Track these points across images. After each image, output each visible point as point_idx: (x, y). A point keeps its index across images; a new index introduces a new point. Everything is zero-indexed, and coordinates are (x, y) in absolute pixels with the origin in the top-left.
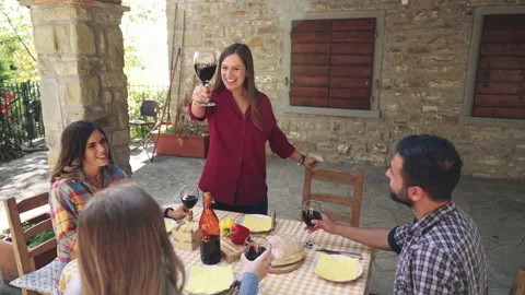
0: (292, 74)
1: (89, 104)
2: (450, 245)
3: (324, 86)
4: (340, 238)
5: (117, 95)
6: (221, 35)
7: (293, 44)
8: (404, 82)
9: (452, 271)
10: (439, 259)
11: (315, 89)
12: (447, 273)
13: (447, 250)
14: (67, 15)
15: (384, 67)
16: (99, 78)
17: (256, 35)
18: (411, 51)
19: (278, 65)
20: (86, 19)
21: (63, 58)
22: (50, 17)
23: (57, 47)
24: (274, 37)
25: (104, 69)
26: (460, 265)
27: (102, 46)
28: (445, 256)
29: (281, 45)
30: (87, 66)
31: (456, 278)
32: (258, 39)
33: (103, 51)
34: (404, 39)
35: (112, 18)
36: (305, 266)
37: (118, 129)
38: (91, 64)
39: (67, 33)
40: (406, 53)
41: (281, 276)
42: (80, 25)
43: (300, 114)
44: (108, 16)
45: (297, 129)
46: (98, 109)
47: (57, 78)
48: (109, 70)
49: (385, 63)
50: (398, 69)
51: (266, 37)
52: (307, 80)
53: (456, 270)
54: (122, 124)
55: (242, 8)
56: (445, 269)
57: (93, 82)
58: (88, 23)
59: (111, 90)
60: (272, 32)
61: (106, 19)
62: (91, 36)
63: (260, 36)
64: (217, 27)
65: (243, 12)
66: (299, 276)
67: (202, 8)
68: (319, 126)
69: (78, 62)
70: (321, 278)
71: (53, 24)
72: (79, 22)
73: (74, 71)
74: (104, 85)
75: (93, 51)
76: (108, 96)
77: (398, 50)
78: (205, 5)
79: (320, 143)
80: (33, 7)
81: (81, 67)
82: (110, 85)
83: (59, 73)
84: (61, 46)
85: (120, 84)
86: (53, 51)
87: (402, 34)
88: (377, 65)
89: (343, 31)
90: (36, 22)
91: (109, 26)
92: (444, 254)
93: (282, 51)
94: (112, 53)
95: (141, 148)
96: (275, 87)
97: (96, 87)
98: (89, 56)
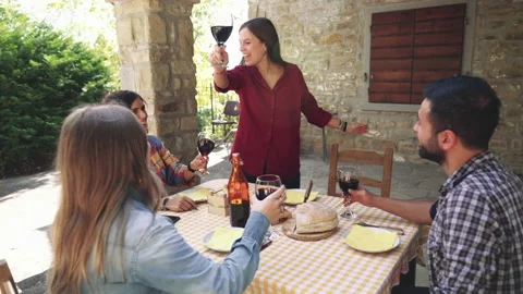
0: (372, 69)
1: (158, 89)
2: (487, 188)
3: (405, 81)
4: (379, 211)
5: (186, 82)
6: (300, 33)
7: (373, 38)
8: (500, 73)
9: (490, 216)
10: (474, 202)
11: (397, 85)
12: (484, 218)
13: (483, 191)
14: (142, 8)
15: (476, 58)
16: (169, 65)
17: (335, 31)
18: (509, 37)
19: (357, 60)
20: (159, 10)
21: (139, 47)
22: (129, 11)
23: (134, 37)
24: (353, 32)
25: (174, 57)
26: (500, 210)
27: (173, 35)
28: (481, 199)
29: (361, 39)
30: (158, 53)
31: (496, 225)
32: (336, 35)
33: (173, 40)
34: (500, 24)
35: (183, 10)
36: (336, 236)
37: (186, 115)
38: (161, 51)
39: (142, 24)
40: (503, 40)
41: (308, 243)
42: (152, 16)
43: (380, 112)
44: (179, 8)
45: (376, 128)
46: (168, 94)
47: (133, 65)
48: (178, 58)
49: (477, 53)
50: (493, 58)
51: (344, 32)
52: (388, 75)
53: (495, 215)
54: (190, 111)
55: (320, 5)
56: (481, 213)
57: (164, 68)
58: (159, 14)
59: (179, 77)
60: (351, 28)
61: (176, 10)
62: (163, 26)
63: (339, 32)
64: (296, 25)
65: (321, 9)
66: (326, 245)
67: (282, 8)
68: (399, 124)
69: (151, 50)
70: (350, 248)
71: (131, 16)
72: (152, 13)
73: (147, 58)
74: (174, 72)
75: (164, 40)
76: (177, 83)
77: (492, 38)
78: (285, 5)
79: (401, 143)
80: (117, 3)
81: (153, 54)
82: (180, 72)
83: (135, 61)
84: (137, 36)
85: (189, 72)
86: (131, 41)
87: (498, 19)
88: (467, 56)
89: (428, 20)
90: (119, 16)
91: (180, 17)
92: (480, 196)
93: (362, 46)
94: (182, 42)
95: (223, 146)
96: (354, 84)
97: (166, 74)
98: (159, 44)
